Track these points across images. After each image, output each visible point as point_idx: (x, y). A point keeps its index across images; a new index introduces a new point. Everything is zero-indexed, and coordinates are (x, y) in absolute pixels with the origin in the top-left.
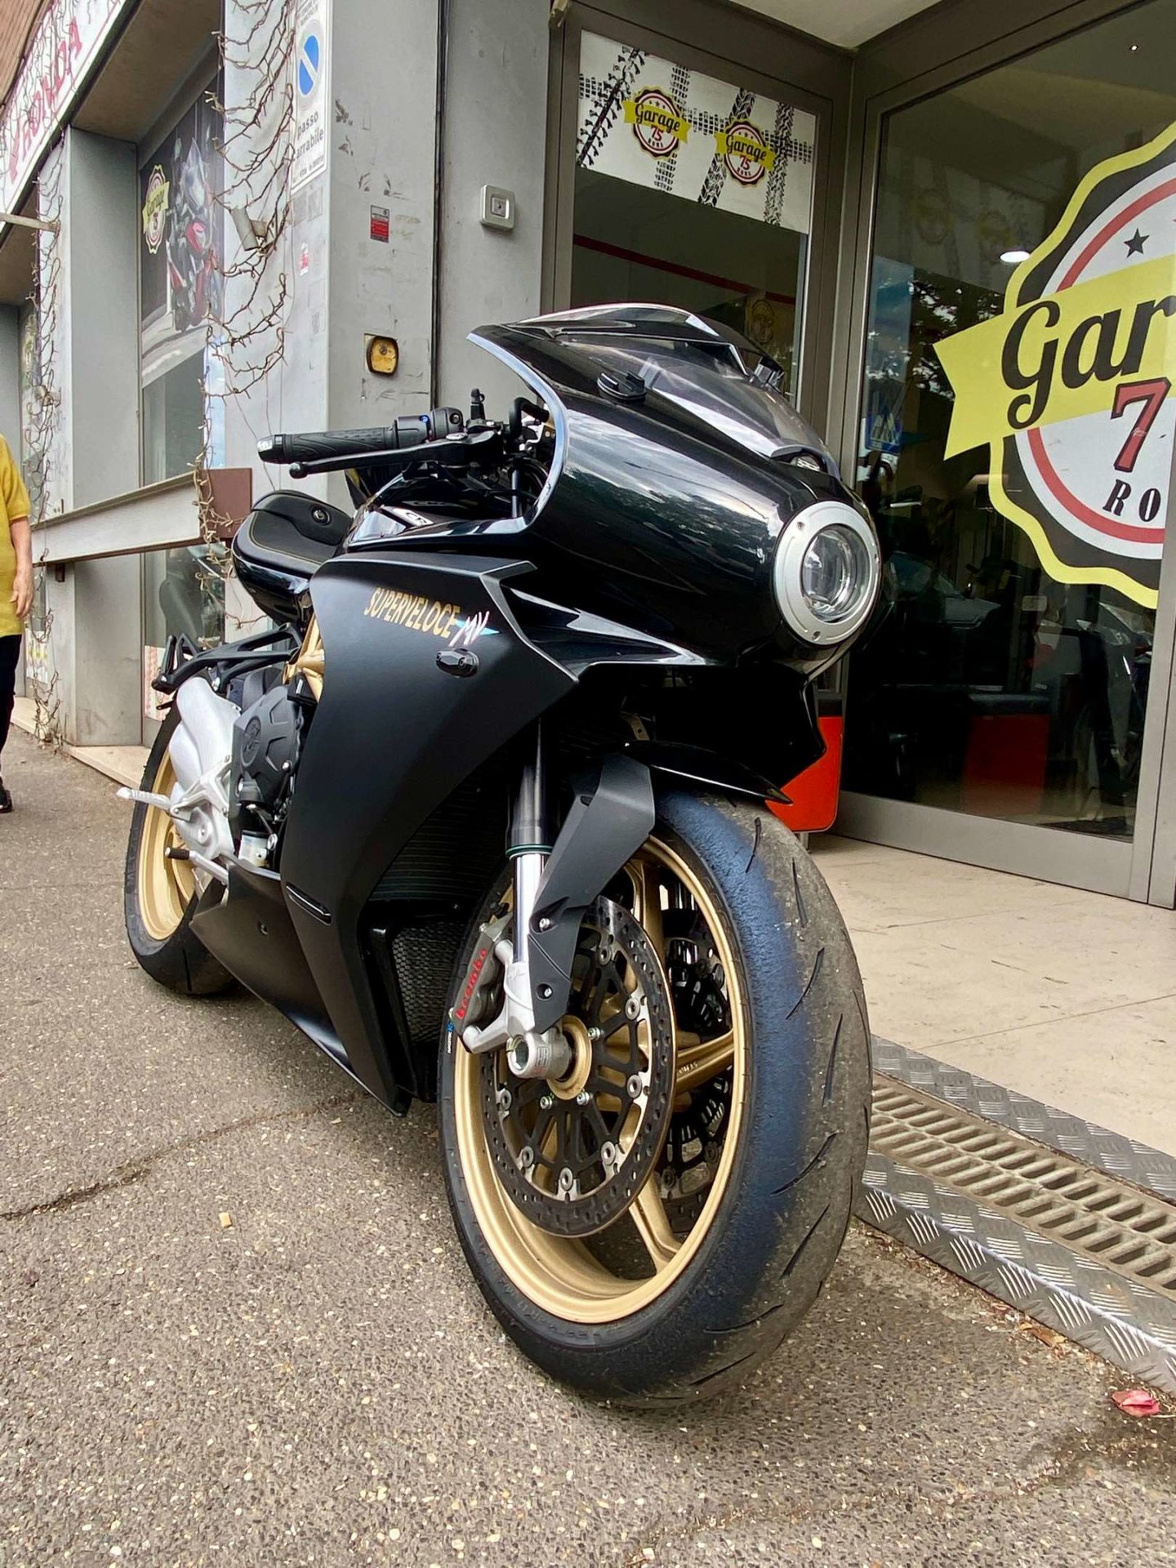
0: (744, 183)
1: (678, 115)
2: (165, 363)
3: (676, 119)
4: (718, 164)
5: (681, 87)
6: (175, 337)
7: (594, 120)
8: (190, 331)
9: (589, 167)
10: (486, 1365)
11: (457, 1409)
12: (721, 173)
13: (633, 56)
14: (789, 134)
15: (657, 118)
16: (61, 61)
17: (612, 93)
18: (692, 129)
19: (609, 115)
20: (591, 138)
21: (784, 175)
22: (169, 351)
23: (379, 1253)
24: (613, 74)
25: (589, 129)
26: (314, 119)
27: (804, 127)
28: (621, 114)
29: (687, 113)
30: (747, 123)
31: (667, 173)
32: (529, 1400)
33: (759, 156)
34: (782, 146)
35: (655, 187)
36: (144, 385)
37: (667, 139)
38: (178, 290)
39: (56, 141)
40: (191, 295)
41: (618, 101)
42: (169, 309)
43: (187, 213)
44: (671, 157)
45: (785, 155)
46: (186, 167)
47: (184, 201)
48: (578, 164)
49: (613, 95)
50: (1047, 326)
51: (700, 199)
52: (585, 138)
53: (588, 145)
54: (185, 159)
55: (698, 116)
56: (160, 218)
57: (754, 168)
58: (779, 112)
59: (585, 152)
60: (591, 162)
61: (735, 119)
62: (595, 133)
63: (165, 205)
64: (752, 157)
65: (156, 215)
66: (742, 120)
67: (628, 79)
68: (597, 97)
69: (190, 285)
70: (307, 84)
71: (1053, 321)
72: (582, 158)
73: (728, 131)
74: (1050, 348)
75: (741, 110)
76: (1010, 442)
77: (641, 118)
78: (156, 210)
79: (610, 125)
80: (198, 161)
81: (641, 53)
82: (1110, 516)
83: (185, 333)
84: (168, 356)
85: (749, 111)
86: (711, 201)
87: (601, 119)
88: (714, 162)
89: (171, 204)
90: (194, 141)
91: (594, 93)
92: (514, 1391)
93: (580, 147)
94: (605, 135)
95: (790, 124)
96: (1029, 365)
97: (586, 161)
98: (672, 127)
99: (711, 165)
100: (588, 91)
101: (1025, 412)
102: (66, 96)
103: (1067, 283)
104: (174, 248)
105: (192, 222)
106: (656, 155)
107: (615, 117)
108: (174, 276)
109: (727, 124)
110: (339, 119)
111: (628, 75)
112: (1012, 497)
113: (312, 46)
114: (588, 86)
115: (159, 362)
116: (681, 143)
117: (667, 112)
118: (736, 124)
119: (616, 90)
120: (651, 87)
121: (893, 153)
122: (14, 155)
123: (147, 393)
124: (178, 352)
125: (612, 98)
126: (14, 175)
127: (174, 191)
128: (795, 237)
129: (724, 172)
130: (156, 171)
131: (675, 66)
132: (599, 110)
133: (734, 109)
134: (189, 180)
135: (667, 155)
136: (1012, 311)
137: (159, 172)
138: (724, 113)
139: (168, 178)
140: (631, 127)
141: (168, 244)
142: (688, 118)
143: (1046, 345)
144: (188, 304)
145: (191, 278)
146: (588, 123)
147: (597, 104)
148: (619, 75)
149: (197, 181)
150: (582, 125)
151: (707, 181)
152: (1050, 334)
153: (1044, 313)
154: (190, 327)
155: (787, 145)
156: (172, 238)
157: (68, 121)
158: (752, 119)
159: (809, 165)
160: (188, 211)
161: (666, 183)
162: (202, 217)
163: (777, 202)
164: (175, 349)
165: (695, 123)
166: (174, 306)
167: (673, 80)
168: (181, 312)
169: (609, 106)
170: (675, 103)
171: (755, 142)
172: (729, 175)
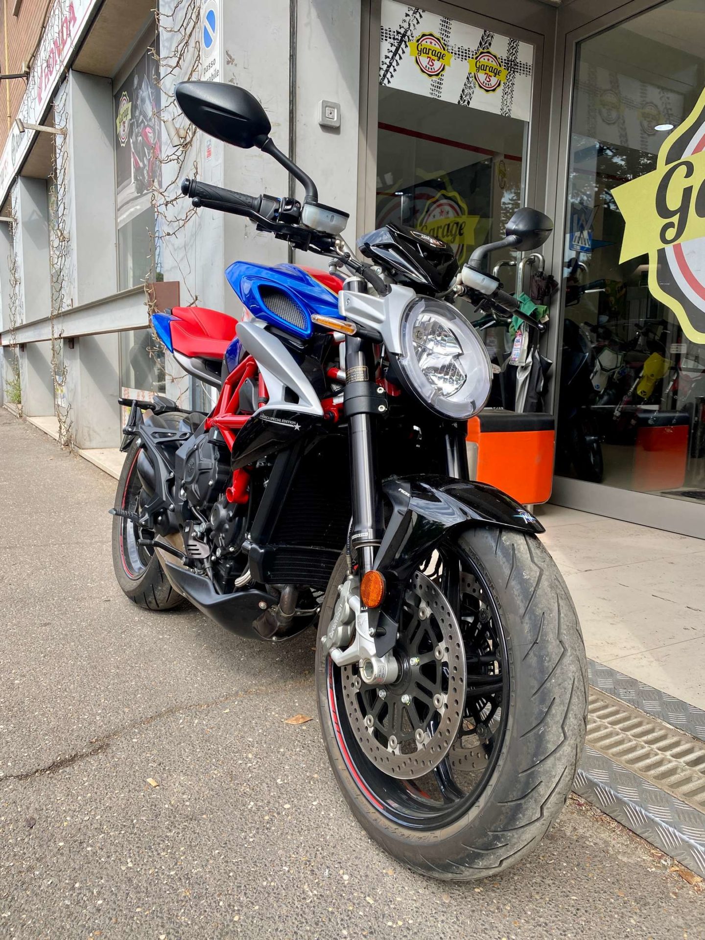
0: (487, 91)
1: (444, 49)
2: (131, 214)
3: (443, 52)
4: (471, 79)
5: (446, 32)
6: (136, 198)
7: (390, 55)
8: (146, 194)
9: (388, 85)
10: (315, 892)
12: (472, 85)
13: (414, 13)
14: (516, 58)
15: (431, 52)
16: (65, 29)
18: (453, 58)
19: (400, 51)
20: (389, 67)
21: (513, 84)
22: (133, 207)
23: (249, 807)
24: (402, 25)
25: (387, 61)
26: (213, 63)
27: (526, 53)
28: (407, 50)
29: (450, 48)
30: (488, 52)
31: (438, 86)
32: (342, 920)
33: (497, 73)
34: (512, 65)
35: (430, 96)
36: (119, 228)
37: (437, 65)
38: (138, 168)
39: (63, 78)
40: (145, 172)
41: (405, 42)
42: (133, 181)
43: (142, 121)
44: (440, 76)
45: (514, 72)
46: (141, 93)
47: (140, 113)
48: (381, 83)
49: (402, 38)
50: (686, 177)
51: (459, 102)
52: (385, 67)
53: (387, 71)
54: (140, 88)
55: (457, 50)
56: (126, 125)
57: (494, 81)
58: (510, 44)
59: (385, 76)
60: (389, 82)
61: (481, 50)
62: (391, 63)
63: (129, 117)
64: (492, 74)
65: (124, 123)
66: (485, 51)
67: (412, 28)
68: (392, 41)
69: (145, 165)
70: (208, 41)
71: (689, 173)
72: (383, 79)
73: (476, 58)
74: (688, 191)
75: (485, 44)
76: (662, 254)
77: (420, 52)
78: (124, 120)
79: (401, 58)
80: (148, 89)
81: (420, 11)
83: (142, 195)
84: (132, 210)
85: (490, 44)
86: (466, 103)
87: (395, 54)
88: (468, 78)
89: (133, 116)
90: (145, 76)
91: (390, 38)
92: (333, 913)
93: (382, 73)
94: (398, 64)
95: (517, 52)
96: (674, 201)
97: (386, 81)
98: (440, 57)
99: (465, 80)
100: (386, 37)
101: (671, 234)
102: (68, 51)
103: (698, 150)
104: (135, 143)
105: (145, 127)
106: (430, 76)
107: (404, 52)
108: (135, 160)
109: (476, 53)
110: (228, 63)
111: (412, 25)
112: (663, 288)
113: (211, 16)
114: (386, 33)
115: (127, 213)
116: (446, 67)
117: (437, 48)
118: (482, 53)
119: (404, 35)
120: (427, 32)
121: (583, 66)
122: (40, 88)
123: (121, 232)
124: (138, 207)
125: (401, 41)
126: (40, 100)
127: (134, 108)
128: (521, 124)
129: (474, 84)
130: (124, 95)
131: (442, 18)
132: (393, 49)
133: (481, 44)
134: (143, 101)
135: (437, 75)
136: (662, 168)
137: (125, 96)
138: (474, 47)
139: (131, 100)
140: (414, 58)
141: (131, 141)
142: (450, 51)
143: (685, 189)
144: (144, 178)
145: (146, 162)
146: (387, 57)
147: (392, 45)
148: (406, 25)
149: (147, 102)
150: (383, 59)
151: (463, 90)
152: (687, 183)
153: (683, 169)
154: (145, 191)
155: (515, 65)
156: (134, 137)
157: (70, 65)
158: (491, 50)
159: (529, 78)
160: (143, 120)
161: (437, 93)
162: (151, 124)
163: (509, 102)
164: (136, 205)
165: (455, 54)
166: (136, 179)
167: (441, 27)
168: (139, 182)
169: (400, 46)
170: (442, 41)
171: (494, 64)
172: (477, 86)
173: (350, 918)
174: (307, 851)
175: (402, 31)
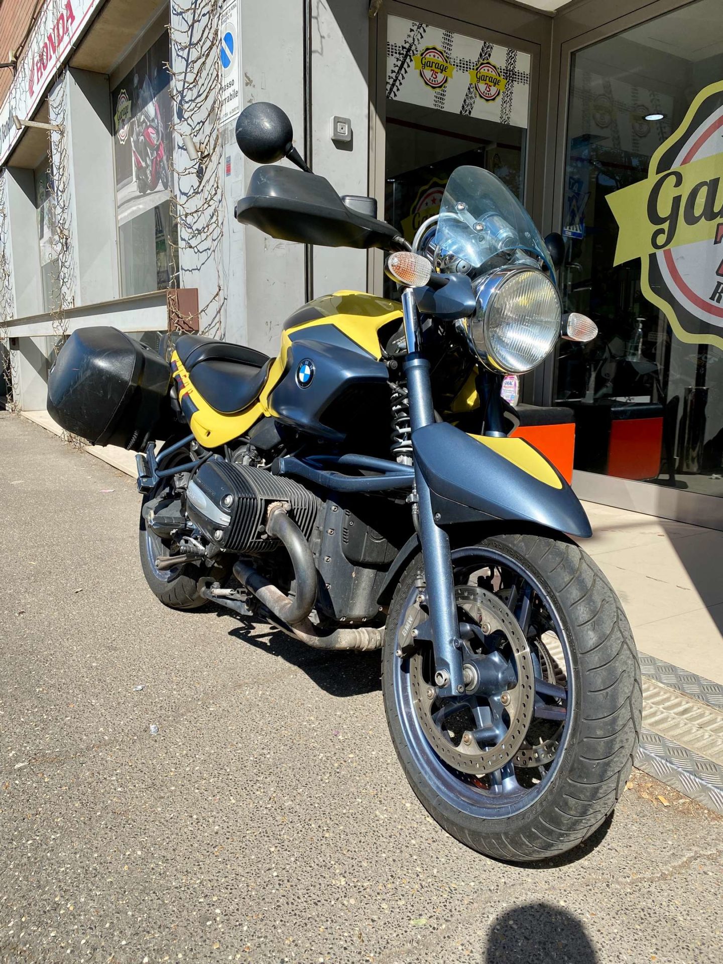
0: (487, 100)
1: (447, 62)
2: (133, 212)
3: (445, 64)
4: (472, 90)
5: (448, 42)
6: (138, 197)
7: (396, 69)
8: (150, 194)
9: (394, 99)
10: (386, 816)
11: (374, 838)
12: (473, 95)
13: (419, 28)
14: (514, 67)
15: (434, 65)
17: (407, 52)
18: (455, 70)
19: (405, 66)
20: (395, 81)
21: (511, 93)
22: (135, 206)
24: (407, 40)
25: (394, 75)
26: (231, 84)
27: (523, 62)
28: (412, 64)
29: (452, 60)
30: (488, 63)
31: (441, 98)
32: (410, 834)
33: (496, 83)
34: (510, 75)
35: (434, 107)
36: (120, 225)
37: (440, 77)
38: (140, 169)
39: (60, 74)
40: (148, 172)
41: (410, 56)
42: (134, 179)
44: (443, 88)
45: (512, 81)
46: (142, 92)
47: (142, 114)
48: (388, 97)
49: (407, 53)
50: (675, 187)
51: (461, 112)
52: (391, 81)
53: (393, 85)
54: (141, 87)
55: (459, 62)
56: (126, 123)
57: (493, 90)
58: (508, 54)
59: (391, 89)
60: (395, 95)
61: (481, 61)
62: (397, 78)
63: (129, 115)
64: (492, 84)
65: (123, 120)
66: (485, 61)
67: (416, 42)
68: (397, 56)
69: (147, 166)
70: (226, 62)
71: (679, 183)
72: (390, 93)
73: (477, 69)
74: (677, 200)
75: (485, 55)
76: (653, 257)
77: (424, 65)
78: (123, 117)
79: (406, 72)
80: (149, 89)
81: (424, 25)
82: (714, 303)
83: (145, 195)
84: (134, 208)
85: (490, 55)
86: (467, 113)
87: (401, 68)
88: (469, 89)
89: (133, 114)
90: (147, 77)
91: (396, 53)
92: (402, 829)
93: (388, 87)
94: (403, 78)
95: (515, 61)
96: (664, 210)
97: (392, 95)
98: (443, 69)
99: (467, 91)
100: (392, 52)
101: (661, 239)
102: (64, 48)
103: (685, 161)
104: (136, 142)
105: (147, 127)
106: (434, 88)
107: (409, 66)
108: (137, 159)
109: (477, 64)
110: (247, 84)
111: (416, 40)
112: (654, 290)
113: (229, 38)
114: (392, 49)
115: (129, 211)
116: (449, 79)
117: (440, 60)
118: (482, 64)
119: (409, 50)
120: (430, 46)
121: (578, 71)
123: (123, 229)
124: (141, 206)
125: (406, 56)
126: (32, 93)
127: (134, 106)
128: (520, 130)
129: (475, 95)
130: (122, 93)
131: (444, 31)
132: (399, 63)
133: (481, 55)
134: (144, 101)
135: (440, 87)
136: (653, 177)
137: (124, 93)
138: (474, 57)
139: (131, 98)
140: (418, 71)
141: (132, 139)
142: (452, 64)
143: (674, 198)
144: (147, 178)
145: (148, 162)
146: (393, 72)
147: (398, 60)
148: (411, 40)
149: (149, 102)
150: (389, 73)
151: (465, 101)
152: (676, 192)
153: (672, 179)
154: (149, 191)
155: (513, 74)
156: (135, 135)
157: (67, 64)
158: (491, 60)
159: (527, 86)
160: (144, 120)
161: (440, 104)
162: (153, 124)
163: (508, 110)
164: (139, 204)
165: (457, 66)
166: (138, 178)
167: (443, 40)
168: (142, 181)
169: (405, 60)
170: (444, 54)
171: (493, 74)
172: (478, 96)
173: (416, 832)
174: (374, 788)
175: (407, 46)
